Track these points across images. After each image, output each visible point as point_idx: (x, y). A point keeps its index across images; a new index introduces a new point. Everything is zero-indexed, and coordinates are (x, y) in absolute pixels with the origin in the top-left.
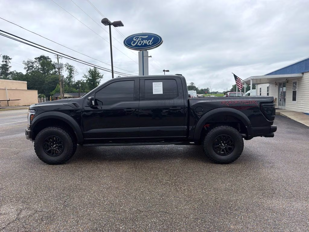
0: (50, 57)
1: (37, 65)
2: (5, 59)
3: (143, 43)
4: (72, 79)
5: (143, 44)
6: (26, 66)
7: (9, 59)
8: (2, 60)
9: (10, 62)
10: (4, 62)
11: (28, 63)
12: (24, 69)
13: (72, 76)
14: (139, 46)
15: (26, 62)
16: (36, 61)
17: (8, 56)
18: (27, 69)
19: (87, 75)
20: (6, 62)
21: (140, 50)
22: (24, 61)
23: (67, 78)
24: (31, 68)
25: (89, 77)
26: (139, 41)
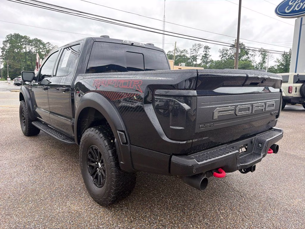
0: (244, 44)
1: (231, 52)
2: (206, 49)
3: (303, 6)
4: (264, 65)
5: (303, 8)
6: (221, 54)
7: (209, 48)
8: (204, 50)
9: (209, 51)
10: (205, 52)
11: (223, 51)
12: (219, 57)
13: (265, 61)
14: (296, 11)
15: (222, 50)
16: (231, 49)
17: (208, 46)
18: (221, 57)
19: (279, 59)
20: (206, 51)
21: (298, 17)
22: (220, 50)
23: (259, 63)
24: (225, 55)
25: (282, 61)
26: (296, 4)
